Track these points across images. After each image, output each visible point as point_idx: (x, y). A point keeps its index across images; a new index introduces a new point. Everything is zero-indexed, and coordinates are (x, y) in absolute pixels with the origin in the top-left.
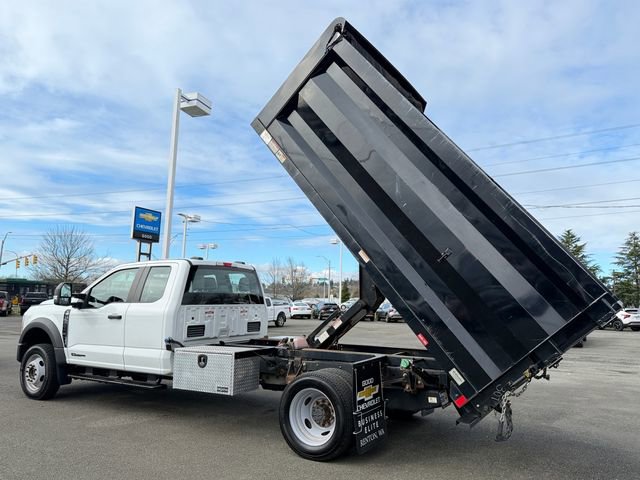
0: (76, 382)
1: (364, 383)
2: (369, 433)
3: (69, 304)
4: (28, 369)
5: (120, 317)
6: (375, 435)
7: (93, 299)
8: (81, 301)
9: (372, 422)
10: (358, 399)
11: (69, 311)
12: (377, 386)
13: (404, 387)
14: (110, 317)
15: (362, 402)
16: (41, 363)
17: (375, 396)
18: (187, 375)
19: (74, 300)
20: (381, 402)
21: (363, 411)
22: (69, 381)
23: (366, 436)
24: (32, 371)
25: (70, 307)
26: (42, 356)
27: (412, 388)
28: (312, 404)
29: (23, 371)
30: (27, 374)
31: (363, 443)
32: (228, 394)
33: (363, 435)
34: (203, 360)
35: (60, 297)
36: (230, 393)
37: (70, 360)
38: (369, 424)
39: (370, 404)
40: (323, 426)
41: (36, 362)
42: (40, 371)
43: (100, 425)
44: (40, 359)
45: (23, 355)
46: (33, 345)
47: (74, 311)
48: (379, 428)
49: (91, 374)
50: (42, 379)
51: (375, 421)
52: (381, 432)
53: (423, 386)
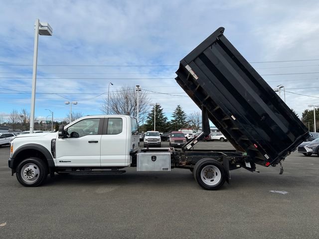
4: (26, 172)
5: (97, 142)
11: (55, 140)
14: (90, 142)
16: (35, 167)
18: (146, 165)
24: (29, 172)
26: (36, 164)
29: (19, 173)
32: (168, 171)
34: (154, 158)
37: (58, 164)
41: (32, 167)
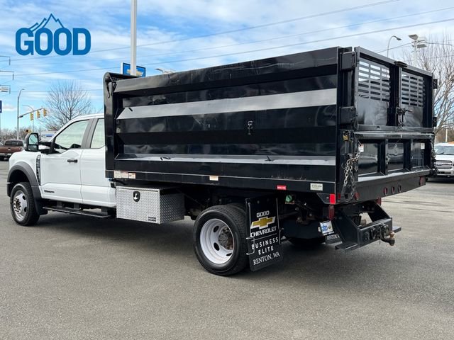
0: (51, 213)
1: (258, 215)
2: (262, 255)
3: (37, 150)
4: (15, 202)
5: (76, 161)
6: (269, 257)
7: (57, 146)
8: (48, 148)
9: (267, 246)
10: (252, 227)
11: (40, 156)
12: (274, 218)
13: (297, 219)
14: (69, 161)
15: (257, 229)
16: (24, 197)
17: (270, 226)
18: (126, 207)
19: (41, 147)
20: (277, 231)
21: (256, 237)
22: (46, 212)
23: (260, 256)
24: (18, 203)
25: (39, 153)
26: (24, 192)
27: (304, 219)
28: (220, 232)
29: (12, 203)
30: (15, 206)
31: (256, 262)
32: (156, 222)
33: (256, 256)
34: (137, 196)
35: (28, 144)
36: (158, 221)
37: (44, 195)
38: (264, 247)
39: (265, 232)
40: (228, 248)
41: (20, 197)
42: (24, 203)
43: (64, 245)
44: (22, 195)
45: (11, 191)
46: (17, 183)
47: (44, 156)
48: (274, 251)
49: (61, 207)
50: (25, 209)
51: (270, 245)
52: (276, 255)
53: (313, 219)
